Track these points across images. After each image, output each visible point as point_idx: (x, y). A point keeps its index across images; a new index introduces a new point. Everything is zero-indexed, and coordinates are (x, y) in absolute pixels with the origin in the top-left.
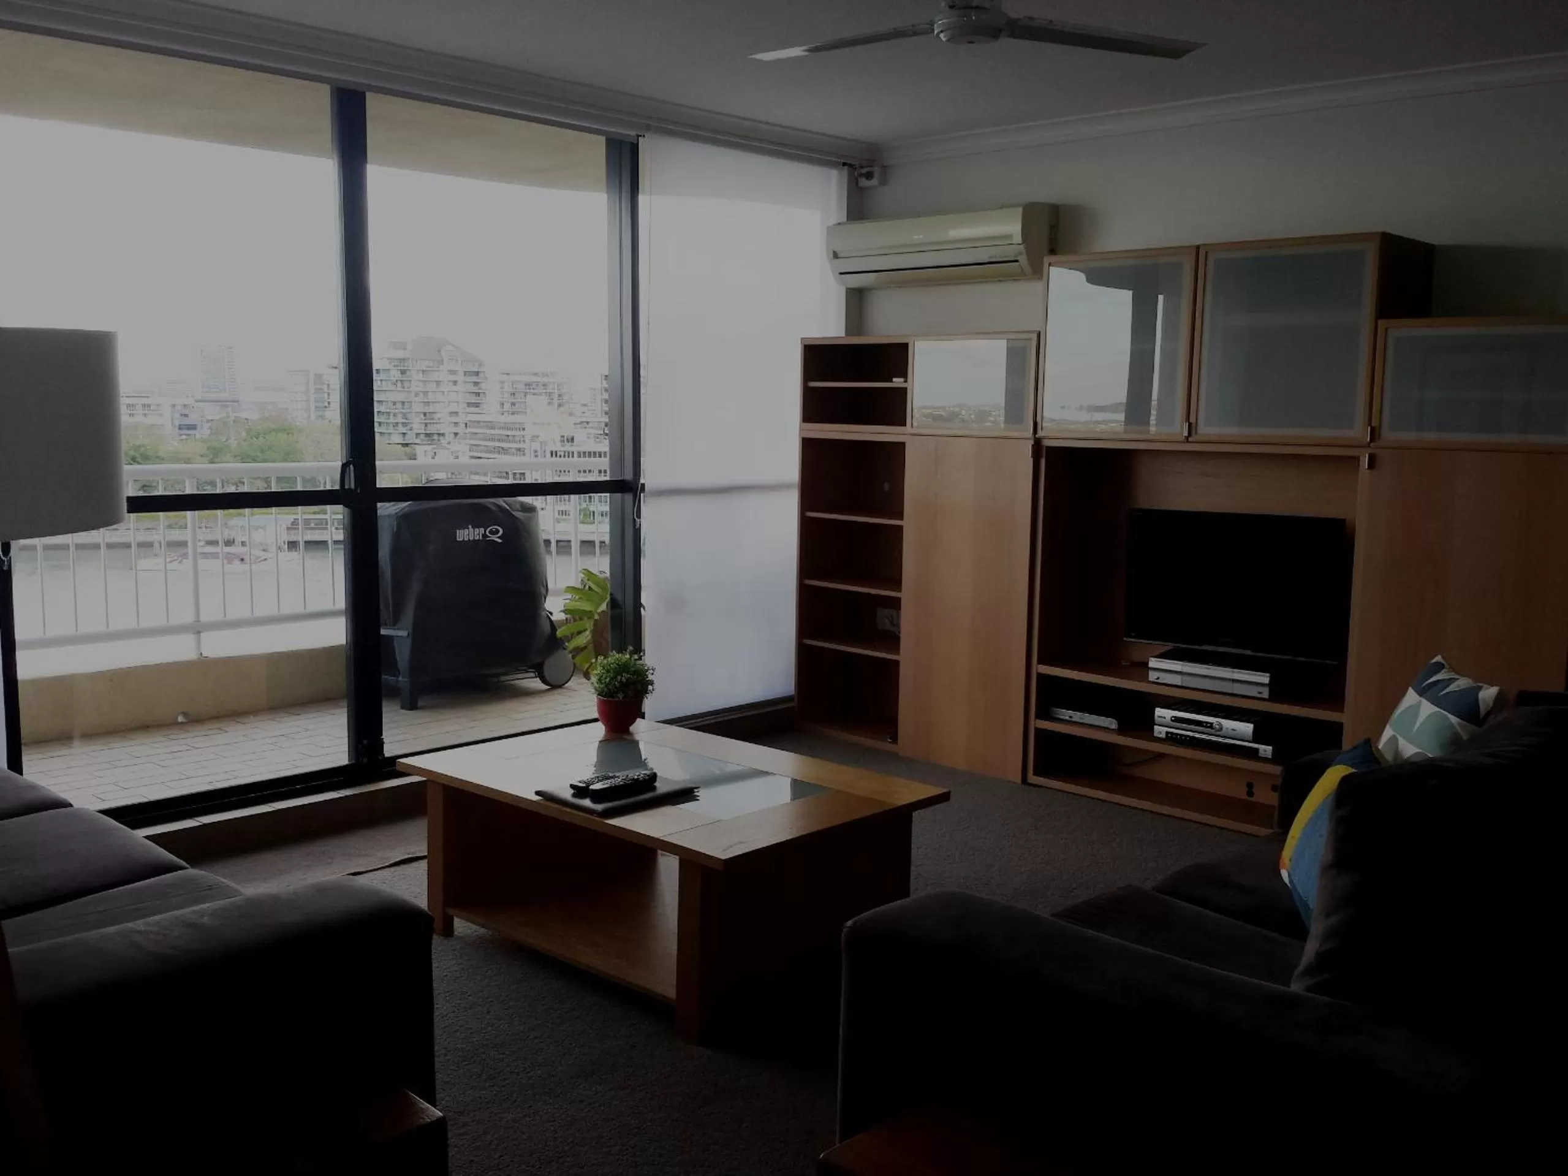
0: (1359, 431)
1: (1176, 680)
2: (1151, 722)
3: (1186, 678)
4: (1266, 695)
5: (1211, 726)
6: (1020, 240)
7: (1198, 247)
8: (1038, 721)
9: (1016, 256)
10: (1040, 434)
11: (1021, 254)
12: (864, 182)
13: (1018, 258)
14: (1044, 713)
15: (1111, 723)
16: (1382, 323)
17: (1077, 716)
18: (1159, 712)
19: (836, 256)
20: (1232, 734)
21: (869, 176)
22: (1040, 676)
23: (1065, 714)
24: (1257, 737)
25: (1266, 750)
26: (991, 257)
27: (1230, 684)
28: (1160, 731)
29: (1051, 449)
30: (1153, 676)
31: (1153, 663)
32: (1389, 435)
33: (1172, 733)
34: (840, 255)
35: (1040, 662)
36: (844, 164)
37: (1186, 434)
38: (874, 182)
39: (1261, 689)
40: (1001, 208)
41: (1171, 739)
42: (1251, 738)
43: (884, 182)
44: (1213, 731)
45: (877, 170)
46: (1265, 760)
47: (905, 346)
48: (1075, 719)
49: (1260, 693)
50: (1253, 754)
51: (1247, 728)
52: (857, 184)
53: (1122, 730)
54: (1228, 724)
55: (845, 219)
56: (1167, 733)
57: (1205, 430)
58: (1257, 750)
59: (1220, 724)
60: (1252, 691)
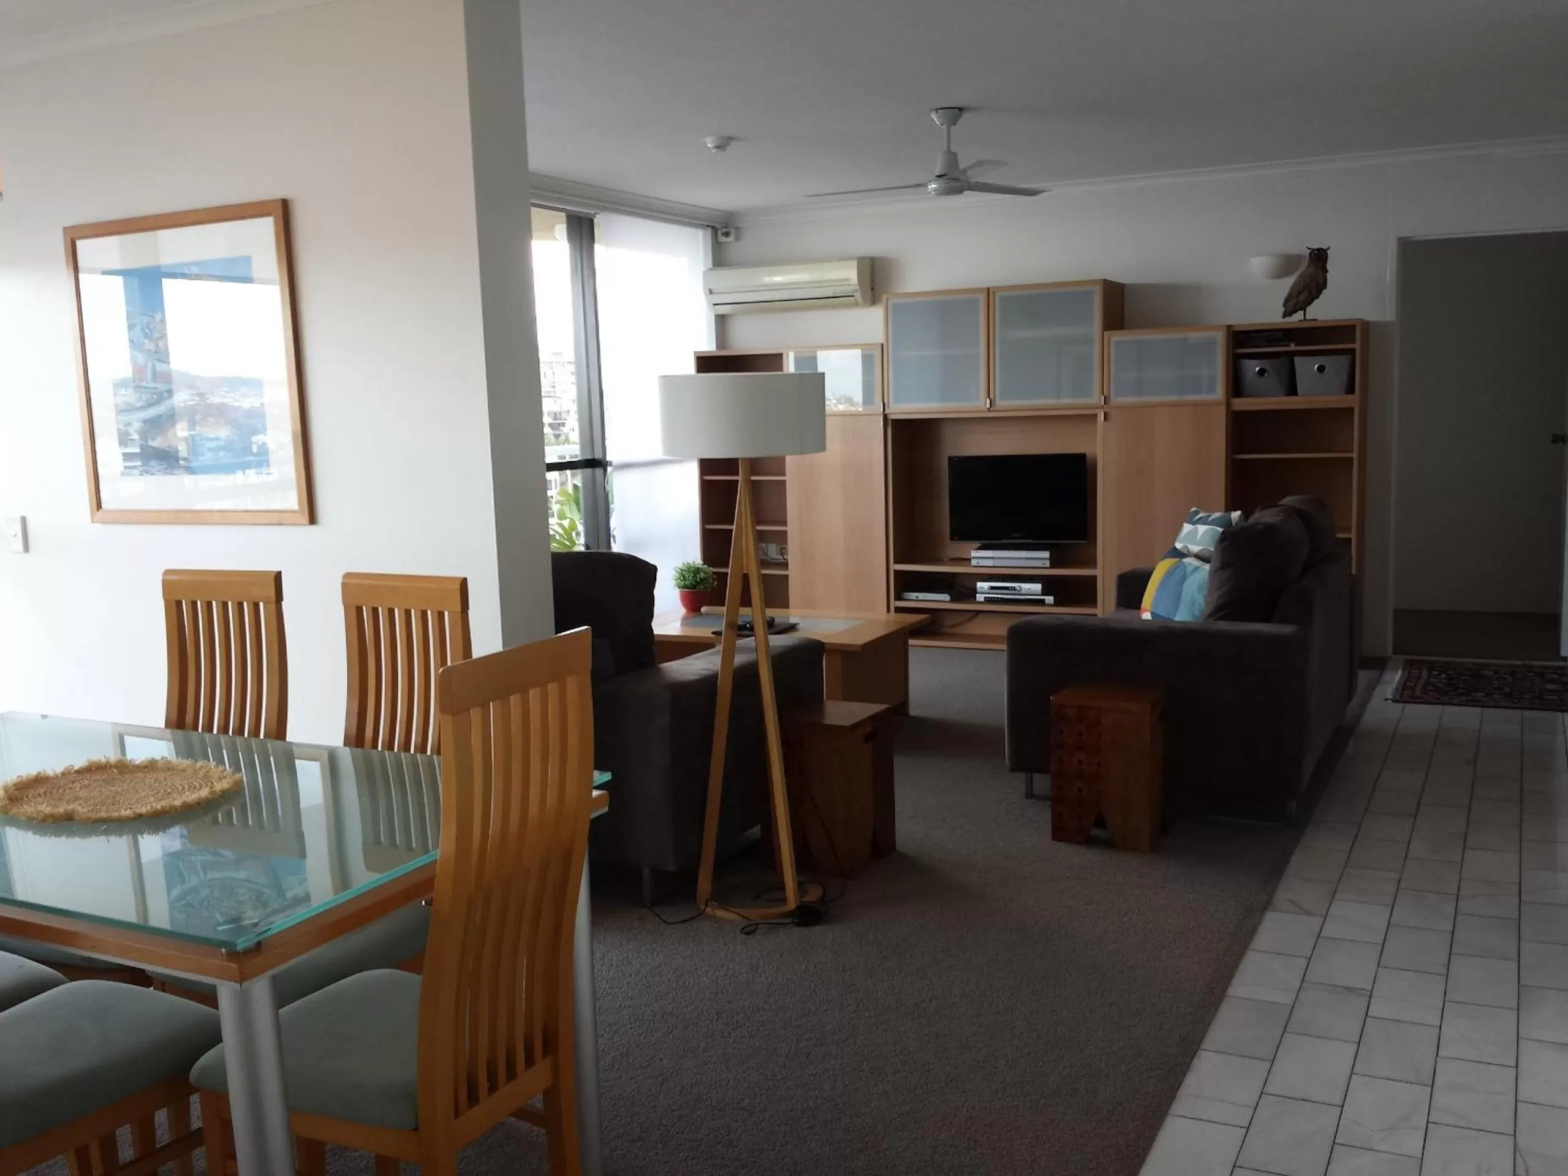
0: (1096, 398)
1: (990, 563)
2: (974, 591)
3: (996, 560)
4: (1047, 563)
5: (1014, 589)
6: (856, 283)
7: (988, 289)
8: (897, 602)
9: (852, 293)
10: (885, 412)
11: (856, 291)
12: (722, 239)
13: (855, 294)
14: (898, 597)
15: (946, 597)
16: (1106, 333)
17: (922, 596)
18: (979, 585)
19: (711, 292)
20: (1027, 592)
21: (727, 234)
22: (896, 572)
23: (914, 595)
24: (1045, 592)
25: (1050, 599)
26: (834, 293)
27: (1025, 561)
28: (980, 597)
29: (894, 421)
30: (974, 562)
31: (974, 554)
32: (1116, 400)
33: (988, 598)
34: (714, 291)
35: (896, 562)
36: (708, 226)
37: (988, 406)
38: (731, 239)
39: (1044, 561)
40: (840, 260)
41: (988, 601)
42: (1040, 593)
43: (737, 239)
44: (1016, 592)
45: (733, 231)
46: (1049, 605)
47: (781, 355)
48: (920, 598)
49: (1044, 564)
50: (1042, 602)
51: (1037, 587)
52: (717, 239)
53: (953, 600)
54: (1026, 586)
55: (711, 267)
56: (985, 598)
57: (1000, 403)
58: (1044, 600)
59: (1019, 586)
60: (1039, 564)
